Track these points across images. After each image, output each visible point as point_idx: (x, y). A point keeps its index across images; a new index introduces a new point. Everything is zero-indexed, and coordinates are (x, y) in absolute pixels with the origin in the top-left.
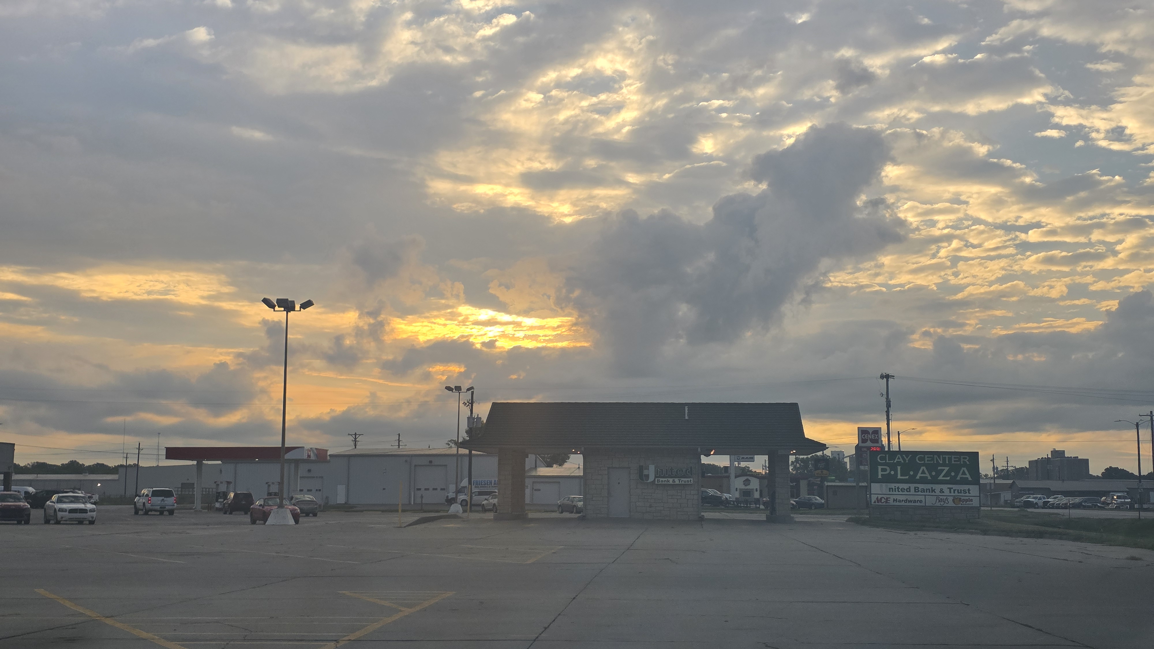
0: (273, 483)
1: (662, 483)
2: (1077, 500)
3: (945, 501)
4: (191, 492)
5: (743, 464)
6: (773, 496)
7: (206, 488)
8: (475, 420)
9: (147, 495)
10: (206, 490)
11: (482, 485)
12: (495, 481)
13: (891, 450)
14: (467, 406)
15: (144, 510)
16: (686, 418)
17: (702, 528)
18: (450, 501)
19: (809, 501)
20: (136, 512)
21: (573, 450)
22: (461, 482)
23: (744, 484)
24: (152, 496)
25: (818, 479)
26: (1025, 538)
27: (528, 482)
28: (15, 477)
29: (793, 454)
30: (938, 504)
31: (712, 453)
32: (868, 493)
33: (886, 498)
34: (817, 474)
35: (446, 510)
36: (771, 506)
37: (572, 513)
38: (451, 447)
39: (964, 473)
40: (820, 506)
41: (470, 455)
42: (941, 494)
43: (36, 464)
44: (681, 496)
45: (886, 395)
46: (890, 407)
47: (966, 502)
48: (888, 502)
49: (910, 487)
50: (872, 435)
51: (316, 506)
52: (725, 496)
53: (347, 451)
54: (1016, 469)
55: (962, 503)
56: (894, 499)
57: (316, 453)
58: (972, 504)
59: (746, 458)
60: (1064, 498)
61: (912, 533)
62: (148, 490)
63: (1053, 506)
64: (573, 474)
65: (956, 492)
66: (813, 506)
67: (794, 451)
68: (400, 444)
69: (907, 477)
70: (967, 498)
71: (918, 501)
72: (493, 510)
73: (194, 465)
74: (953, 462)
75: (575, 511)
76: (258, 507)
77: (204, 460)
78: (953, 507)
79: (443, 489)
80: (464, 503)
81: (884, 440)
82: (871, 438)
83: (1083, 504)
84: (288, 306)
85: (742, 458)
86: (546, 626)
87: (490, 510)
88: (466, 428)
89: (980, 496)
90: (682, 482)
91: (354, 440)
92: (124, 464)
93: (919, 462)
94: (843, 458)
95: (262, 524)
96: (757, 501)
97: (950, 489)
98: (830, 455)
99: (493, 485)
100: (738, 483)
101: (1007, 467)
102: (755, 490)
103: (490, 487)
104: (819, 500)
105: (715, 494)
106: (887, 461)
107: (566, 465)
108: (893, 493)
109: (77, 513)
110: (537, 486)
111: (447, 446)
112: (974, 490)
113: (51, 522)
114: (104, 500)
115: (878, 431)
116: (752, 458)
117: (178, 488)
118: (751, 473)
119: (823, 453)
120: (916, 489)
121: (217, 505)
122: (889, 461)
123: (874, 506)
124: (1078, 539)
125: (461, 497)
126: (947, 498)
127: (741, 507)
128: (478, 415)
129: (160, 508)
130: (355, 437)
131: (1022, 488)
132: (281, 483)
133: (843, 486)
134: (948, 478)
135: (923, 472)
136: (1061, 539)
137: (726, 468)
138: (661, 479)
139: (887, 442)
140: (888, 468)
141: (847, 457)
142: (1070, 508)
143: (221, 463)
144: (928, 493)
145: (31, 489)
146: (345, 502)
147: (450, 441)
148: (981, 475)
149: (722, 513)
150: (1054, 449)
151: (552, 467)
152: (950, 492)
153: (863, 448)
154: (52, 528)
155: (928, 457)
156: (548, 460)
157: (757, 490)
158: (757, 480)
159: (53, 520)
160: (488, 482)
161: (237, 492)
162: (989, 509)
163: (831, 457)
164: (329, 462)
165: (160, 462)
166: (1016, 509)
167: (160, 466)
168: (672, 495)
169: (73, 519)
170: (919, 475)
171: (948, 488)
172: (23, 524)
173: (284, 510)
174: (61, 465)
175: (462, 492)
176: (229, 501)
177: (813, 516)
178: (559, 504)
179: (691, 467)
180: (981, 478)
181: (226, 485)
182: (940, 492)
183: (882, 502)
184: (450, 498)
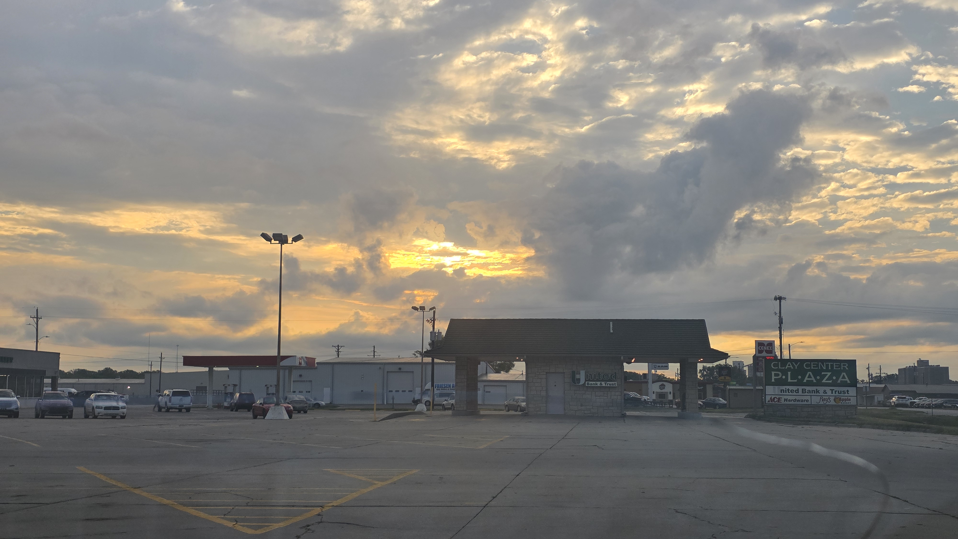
0: (271, 386)
1: (591, 386)
2: (939, 401)
3: (828, 399)
4: (205, 394)
5: (659, 372)
6: (683, 397)
7: (216, 391)
8: (437, 334)
9: (168, 395)
10: (216, 392)
11: (442, 388)
12: (453, 384)
13: (783, 358)
14: (430, 323)
15: (166, 408)
16: (611, 332)
17: (625, 422)
18: (416, 402)
19: (714, 401)
20: (160, 410)
21: (517, 358)
22: (425, 385)
23: (660, 388)
24: (172, 395)
25: (722, 384)
26: (896, 430)
27: (480, 385)
28: (61, 381)
29: (701, 362)
30: (822, 403)
31: (633, 361)
32: (763, 395)
33: (778, 398)
34: (721, 380)
35: (413, 409)
36: (682, 406)
37: (516, 411)
38: (417, 357)
39: (844, 377)
40: (723, 406)
41: (433, 363)
42: (824, 395)
43: (77, 370)
44: (607, 396)
45: (779, 314)
46: (782, 324)
47: (845, 401)
48: (780, 401)
49: (798, 389)
50: (768, 347)
51: (306, 405)
52: (644, 398)
53: (332, 359)
54: (888, 376)
55: (841, 402)
56: (785, 399)
57: (306, 361)
58: (850, 403)
59: (661, 367)
60: (927, 399)
61: (800, 427)
62: (169, 391)
63: (918, 406)
64: (517, 379)
65: (837, 392)
66: (717, 405)
67: (702, 359)
68: (375, 354)
69: (796, 381)
70: (846, 398)
71: (805, 400)
72: (451, 409)
73: (207, 371)
74: (835, 368)
75: (519, 410)
76: (259, 405)
77: (215, 367)
78: (835, 405)
79: (411, 391)
80: (427, 403)
81: (777, 351)
82: (766, 349)
83: (944, 405)
84: (282, 239)
85: (658, 366)
86: (494, 496)
87: (449, 409)
88: (429, 342)
89: (857, 396)
90: (608, 385)
91: (337, 350)
92: (149, 371)
93: (806, 368)
94: (743, 367)
95: (262, 419)
96: (671, 402)
97: (832, 390)
98: (732, 365)
99: (451, 388)
100: (655, 387)
101: (880, 374)
102: (669, 393)
103: (449, 389)
104: (722, 401)
105: (635, 396)
106: (780, 368)
107: (511, 372)
108: (784, 394)
109: (111, 410)
110: (487, 389)
111: (414, 356)
112: (852, 391)
113: (90, 417)
114: (133, 399)
115: (772, 343)
116: (667, 366)
117: (194, 390)
118: (665, 379)
119: (725, 362)
120: (804, 391)
121: (226, 404)
122: (781, 367)
123: (768, 404)
124: (940, 432)
125: (425, 398)
126: (829, 397)
127: (657, 406)
128: (439, 330)
129: (179, 406)
130: (338, 348)
131: (892, 391)
132: (277, 386)
133: (742, 389)
134: (831, 382)
135: (810, 377)
136: (925, 432)
137: (644, 375)
138: (590, 382)
139: (779, 352)
140: (780, 373)
141: (746, 366)
142: (933, 408)
143: (229, 370)
144: (813, 394)
145: (73, 390)
146: (330, 402)
147: (416, 352)
148: (858, 380)
149: (641, 412)
150: (920, 359)
151: (500, 373)
152: (832, 393)
153: (759, 357)
154: (91, 421)
155: (813, 364)
156: (496, 367)
157: (670, 393)
158: (671, 385)
159: (92, 415)
160: (448, 385)
161: (242, 393)
162: (865, 408)
163: (732, 366)
164: (316, 368)
165: (178, 369)
166: (887, 408)
167: (179, 372)
168: (599, 396)
169: (108, 414)
170: (806, 379)
171: (830, 390)
172: (67, 418)
173: (280, 407)
174: (98, 372)
175: (426, 394)
176: (235, 401)
177: (717, 414)
178: (506, 404)
179: (615, 373)
180: (858, 383)
181: (233, 387)
182: (823, 393)
183: (775, 401)
184: (416, 399)
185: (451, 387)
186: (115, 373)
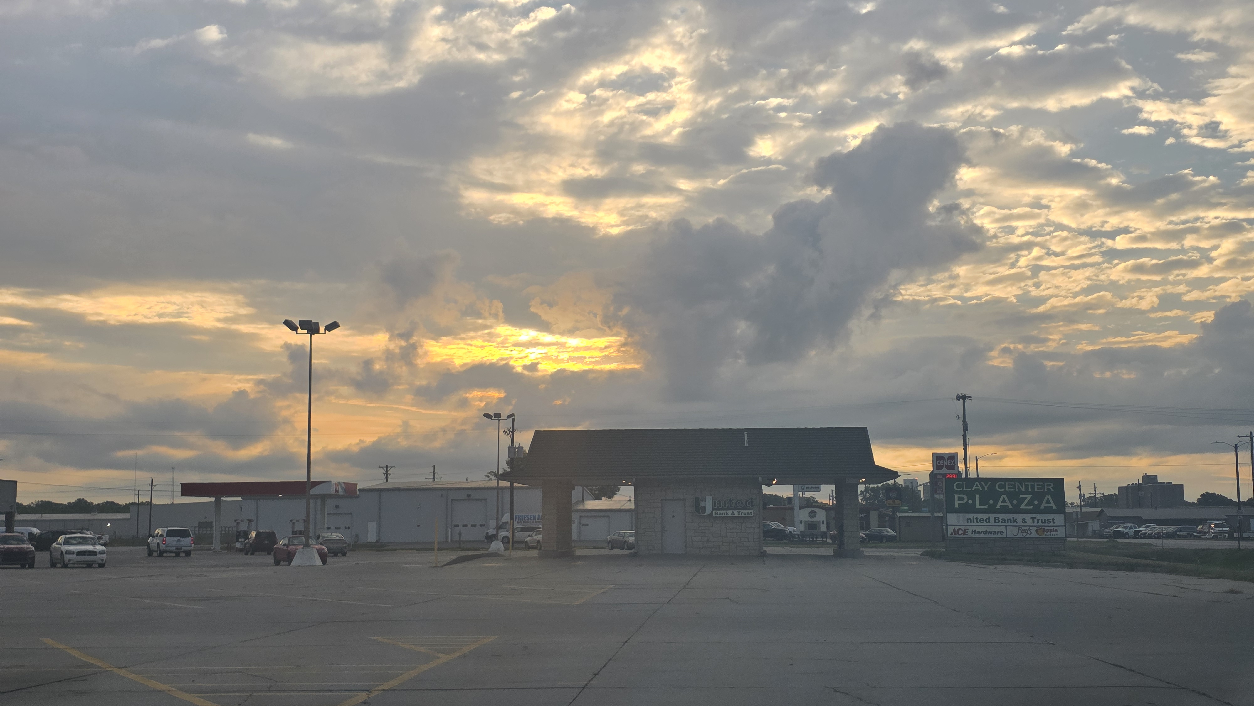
0: (298, 521)
1: (721, 516)
2: (1171, 529)
3: (1028, 531)
4: (210, 531)
5: (808, 495)
6: (841, 529)
7: (225, 528)
8: (517, 450)
9: (161, 535)
11: (525, 520)
12: (539, 516)
13: (969, 477)
14: (508, 435)
15: (159, 552)
16: (746, 445)
17: (764, 564)
18: (491, 538)
19: (880, 534)
20: (150, 554)
21: (624, 481)
22: (502, 517)
23: (809, 516)
24: (167, 536)
25: (890, 510)
26: (1115, 571)
27: (575, 516)
28: (18, 517)
29: (863, 483)
30: (1020, 535)
31: (774, 482)
32: (944, 524)
33: (963, 530)
34: (889, 504)
36: (839, 540)
37: (622, 549)
38: (491, 480)
39: (1048, 502)
40: (891, 539)
41: (512, 488)
42: (1023, 524)
43: (40, 503)
44: (741, 529)
45: (962, 418)
46: (967, 430)
47: (1050, 533)
48: (966, 533)
49: (989, 517)
50: (949, 461)
51: (345, 545)
52: (789, 530)
53: (379, 484)
54: (1105, 496)
55: (1045, 533)
56: (972, 530)
57: (344, 488)
58: (1057, 534)
59: (811, 488)
60: (1156, 526)
61: (992, 567)
62: (162, 530)
63: (1145, 536)
64: (623, 508)
65: (1040, 521)
66: (884, 538)
67: (864, 480)
68: (435, 477)
69: (986, 507)
70: (1052, 528)
71: (998, 532)
72: (537, 547)
73: (212, 502)
74: (1036, 490)
75: (626, 547)
76: (282, 547)
77: (223, 497)
78: (1037, 537)
80: (505, 540)
81: (961, 466)
82: (946, 464)
83: (1178, 533)
84: (312, 328)
85: (807, 488)
86: (596, 672)
87: (534, 548)
88: (506, 459)
89: (1065, 526)
90: (741, 515)
91: (385, 472)
92: (136, 502)
93: (999, 490)
94: (917, 487)
95: (287, 565)
96: (824, 535)
97: (1033, 519)
98: (903, 484)
100: (803, 515)
101: (1094, 494)
102: (821, 522)
103: (533, 522)
104: (890, 532)
105: (778, 527)
106: (965, 489)
107: (616, 498)
108: (971, 524)
109: (85, 555)
110: (585, 521)
111: (487, 478)
112: (1059, 519)
113: (58, 565)
114: (114, 541)
115: (954, 456)
116: (818, 488)
117: (195, 527)
118: (817, 504)
119: (895, 481)
120: (996, 520)
121: (238, 545)
123: (950, 538)
125: (503, 533)
126: (1030, 528)
127: (806, 541)
128: (520, 444)
129: (176, 549)
130: (387, 469)
131: (1111, 517)
132: (306, 521)
133: (916, 516)
134: (1031, 507)
135: (1004, 501)
136: (1154, 571)
137: (789, 499)
138: (719, 512)
139: (964, 469)
140: (965, 497)
141: (921, 485)
142: (1163, 538)
143: (242, 499)
144: (1009, 524)
145: (35, 531)
146: (376, 540)
147: (489, 473)
148: (1066, 503)
149: (785, 548)
150: (1145, 474)
151: (601, 500)
152: (1033, 522)
153: (938, 475)
154: (59, 572)
155: (1009, 485)
156: (596, 492)
157: (823, 522)
158: (824, 512)
159: (60, 563)
160: (532, 516)
161: (260, 531)
162: (1076, 539)
163: (903, 486)
164: (358, 497)
165: (175, 499)
166: (1105, 540)
167: (175, 503)
168: (731, 529)
169: (82, 561)
170: (1000, 504)
171: (1031, 518)
172: (27, 568)
173: (309, 549)
174: (67, 504)
175: (504, 529)
176: (250, 541)
177: (885, 550)
178: (609, 540)
179: (752, 499)
180: (1067, 507)
181: (247, 523)
182: (1022, 522)
183: (960, 533)
184: (490, 535)
185: (537, 519)
186: (91, 505)
